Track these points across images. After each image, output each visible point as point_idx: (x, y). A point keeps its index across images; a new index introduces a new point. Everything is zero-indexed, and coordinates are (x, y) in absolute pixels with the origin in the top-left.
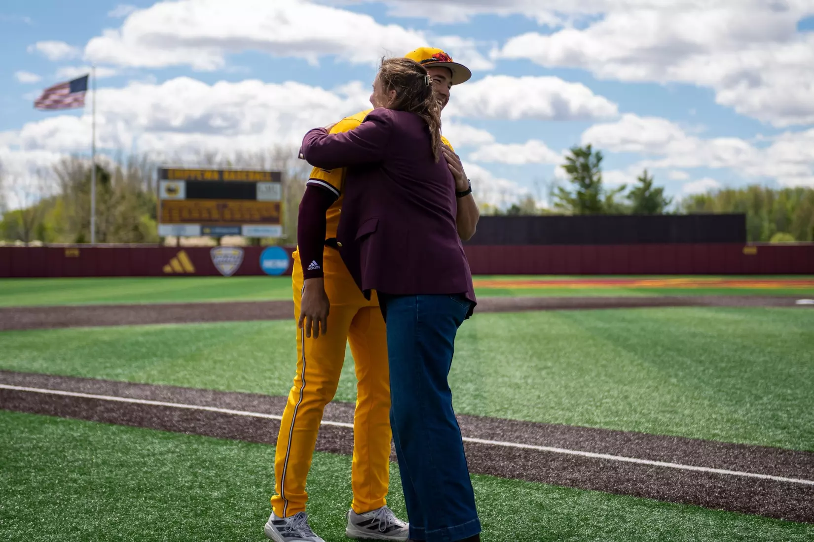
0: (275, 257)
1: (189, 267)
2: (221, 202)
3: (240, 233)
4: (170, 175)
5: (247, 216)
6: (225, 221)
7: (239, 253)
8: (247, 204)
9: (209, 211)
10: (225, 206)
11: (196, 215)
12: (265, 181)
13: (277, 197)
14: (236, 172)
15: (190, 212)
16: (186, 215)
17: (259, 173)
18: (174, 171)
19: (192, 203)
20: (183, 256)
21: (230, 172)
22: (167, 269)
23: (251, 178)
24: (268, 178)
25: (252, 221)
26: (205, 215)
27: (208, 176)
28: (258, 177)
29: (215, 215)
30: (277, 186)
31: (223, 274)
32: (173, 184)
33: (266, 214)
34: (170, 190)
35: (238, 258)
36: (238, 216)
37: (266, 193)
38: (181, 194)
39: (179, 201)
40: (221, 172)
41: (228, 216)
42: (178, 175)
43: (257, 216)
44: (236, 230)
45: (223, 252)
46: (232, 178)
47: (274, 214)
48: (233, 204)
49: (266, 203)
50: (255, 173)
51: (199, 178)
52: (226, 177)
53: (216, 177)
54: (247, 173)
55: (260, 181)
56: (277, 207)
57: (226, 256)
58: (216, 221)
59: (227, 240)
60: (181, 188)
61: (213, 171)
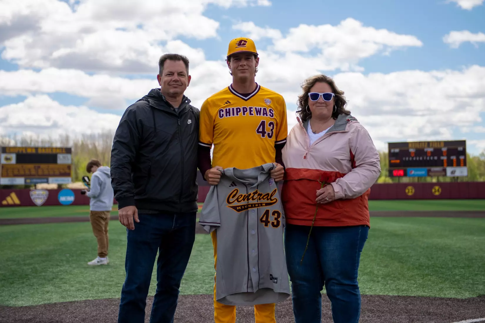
0: (66, 195)
1: (17, 201)
2: (37, 165)
3: (47, 182)
4: (7, 151)
5: (51, 173)
6: (39, 175)
7: (46, 193)
8: (51, 166)
9: (30, 170)
10: (39, 167)
11: (22, 172)
12: (62, 153)
13: (69, 162)
14: (45, 148)
15: (19, 171)
16: (16, 172)
17: (59, 148)
18: (10, 148)
19: (19, 166)
20: (13, 195)
21: (42, 148)
22: (4, 202)
23: (54, 152)
24: (64, 151)
25: (54, 175)
26: (27, 172)
27: (29, 151)
28: (58, 151)
29: (33, 172)
30: (69, 156)
31: (36, 204)
32: (9, 156)
33: (62, 171)
34: (7, 159)
35: (46, 195)
36: (46, 172)
37: (62, 159)
38: (13, 161)
39: (13, 165)
40: (37, 149)
41: (40, 172)
42: (12, 150)
43: (57, 172)
44: (45, 180)
45: (37, 192)
46: (44, 151)
47: (67, 171)
48: (43, 166)
49: (63, 165)
50: (56, 148)
51: (24, 152)
52: (40, 151)
53: (34, 151)
54: (52, 149)
55: (60, 153)
56: (69, 167)
57: (38, 195)
58: (34, 175)
59: (40, 186)
60: (13, 157)
61: (32, 148)
